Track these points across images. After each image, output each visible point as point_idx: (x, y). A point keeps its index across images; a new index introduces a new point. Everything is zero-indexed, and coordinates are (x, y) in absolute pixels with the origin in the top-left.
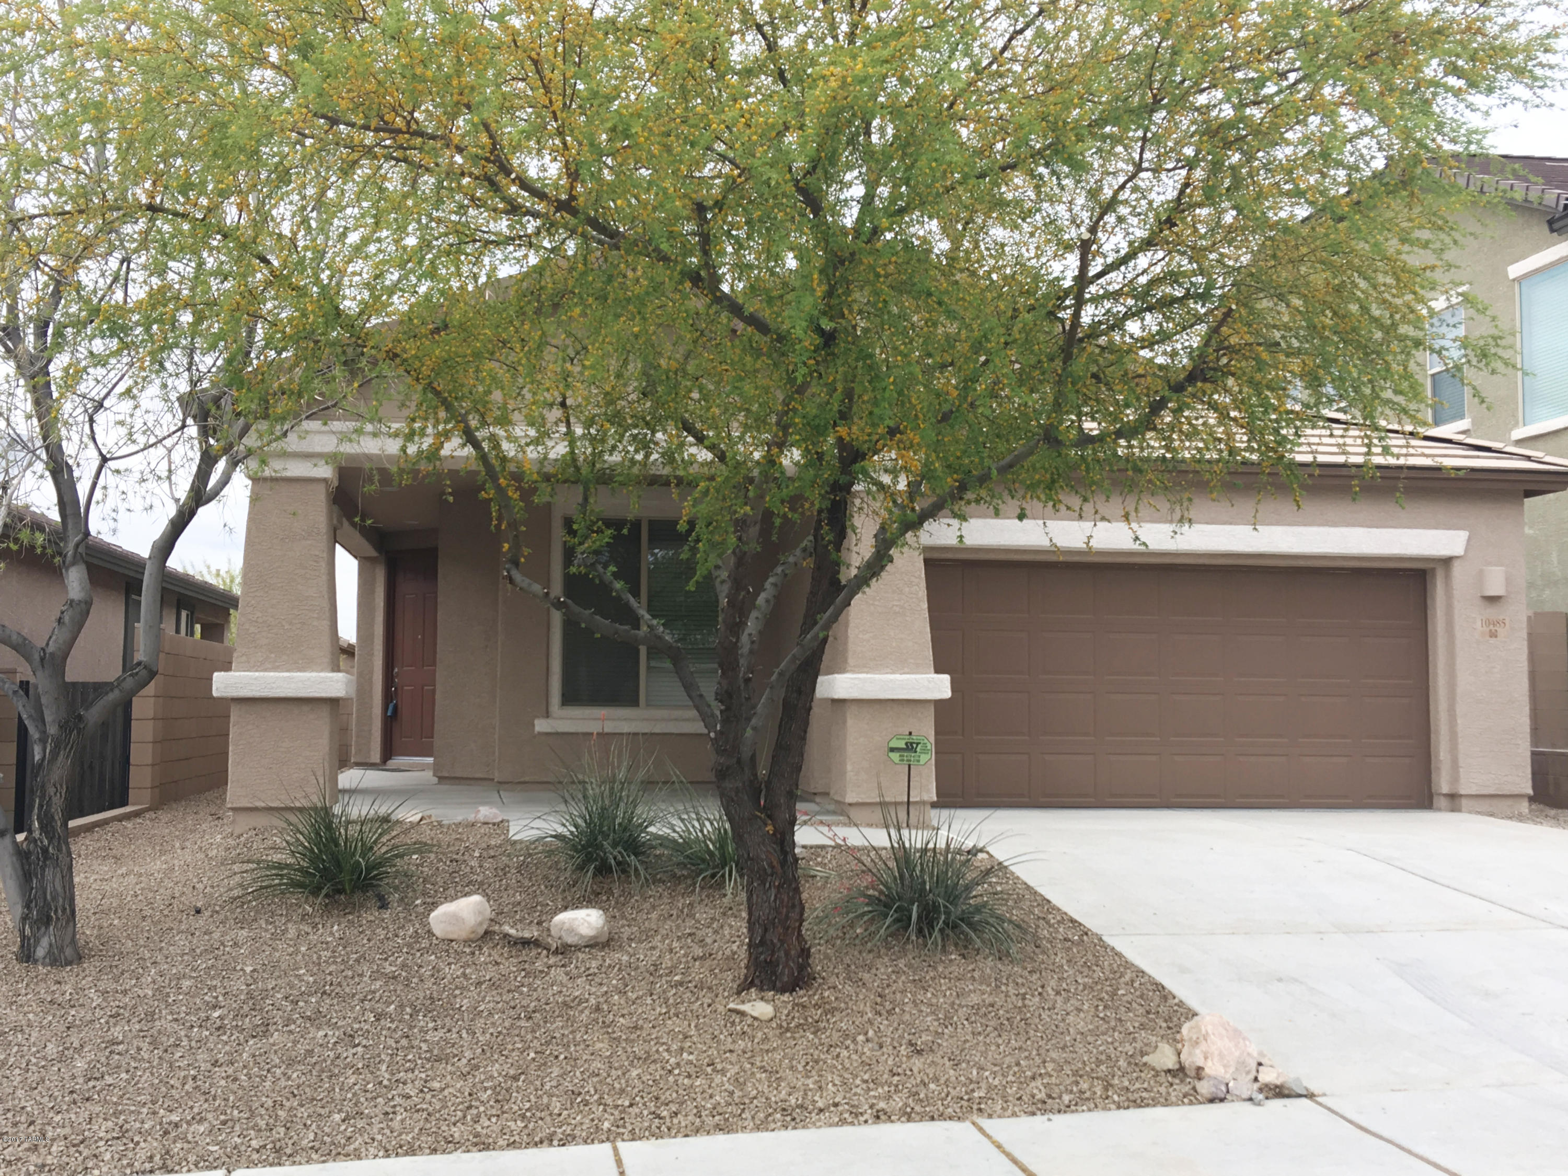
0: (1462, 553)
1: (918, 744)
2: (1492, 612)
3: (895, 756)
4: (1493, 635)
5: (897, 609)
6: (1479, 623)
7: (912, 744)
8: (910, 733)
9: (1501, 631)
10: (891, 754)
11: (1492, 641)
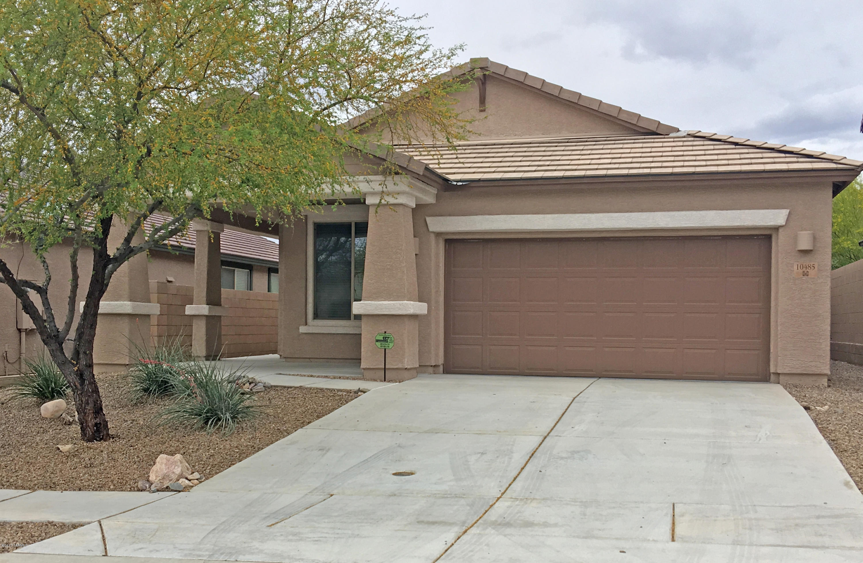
0: (784, 224)
1: (388, 338)
2: (806, 260)
3: (378, 344)
4: (805, 274)
5: (389, 267)
6: (795, 267)
7: (386, 337)
8: (385, 332)
9: (812, 272)
10: (377, 343)
11: (804, 278)
